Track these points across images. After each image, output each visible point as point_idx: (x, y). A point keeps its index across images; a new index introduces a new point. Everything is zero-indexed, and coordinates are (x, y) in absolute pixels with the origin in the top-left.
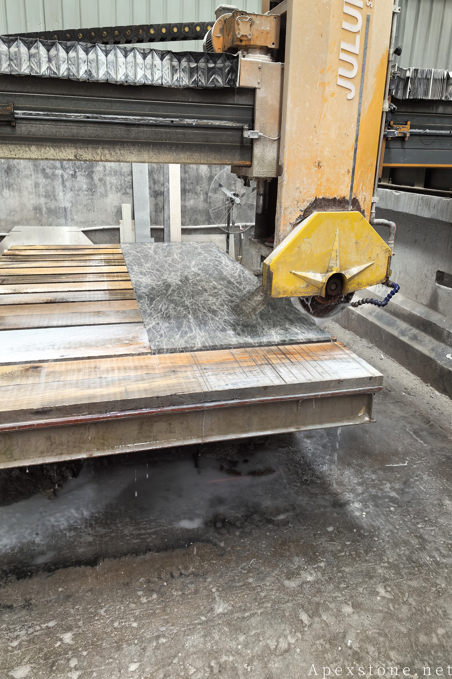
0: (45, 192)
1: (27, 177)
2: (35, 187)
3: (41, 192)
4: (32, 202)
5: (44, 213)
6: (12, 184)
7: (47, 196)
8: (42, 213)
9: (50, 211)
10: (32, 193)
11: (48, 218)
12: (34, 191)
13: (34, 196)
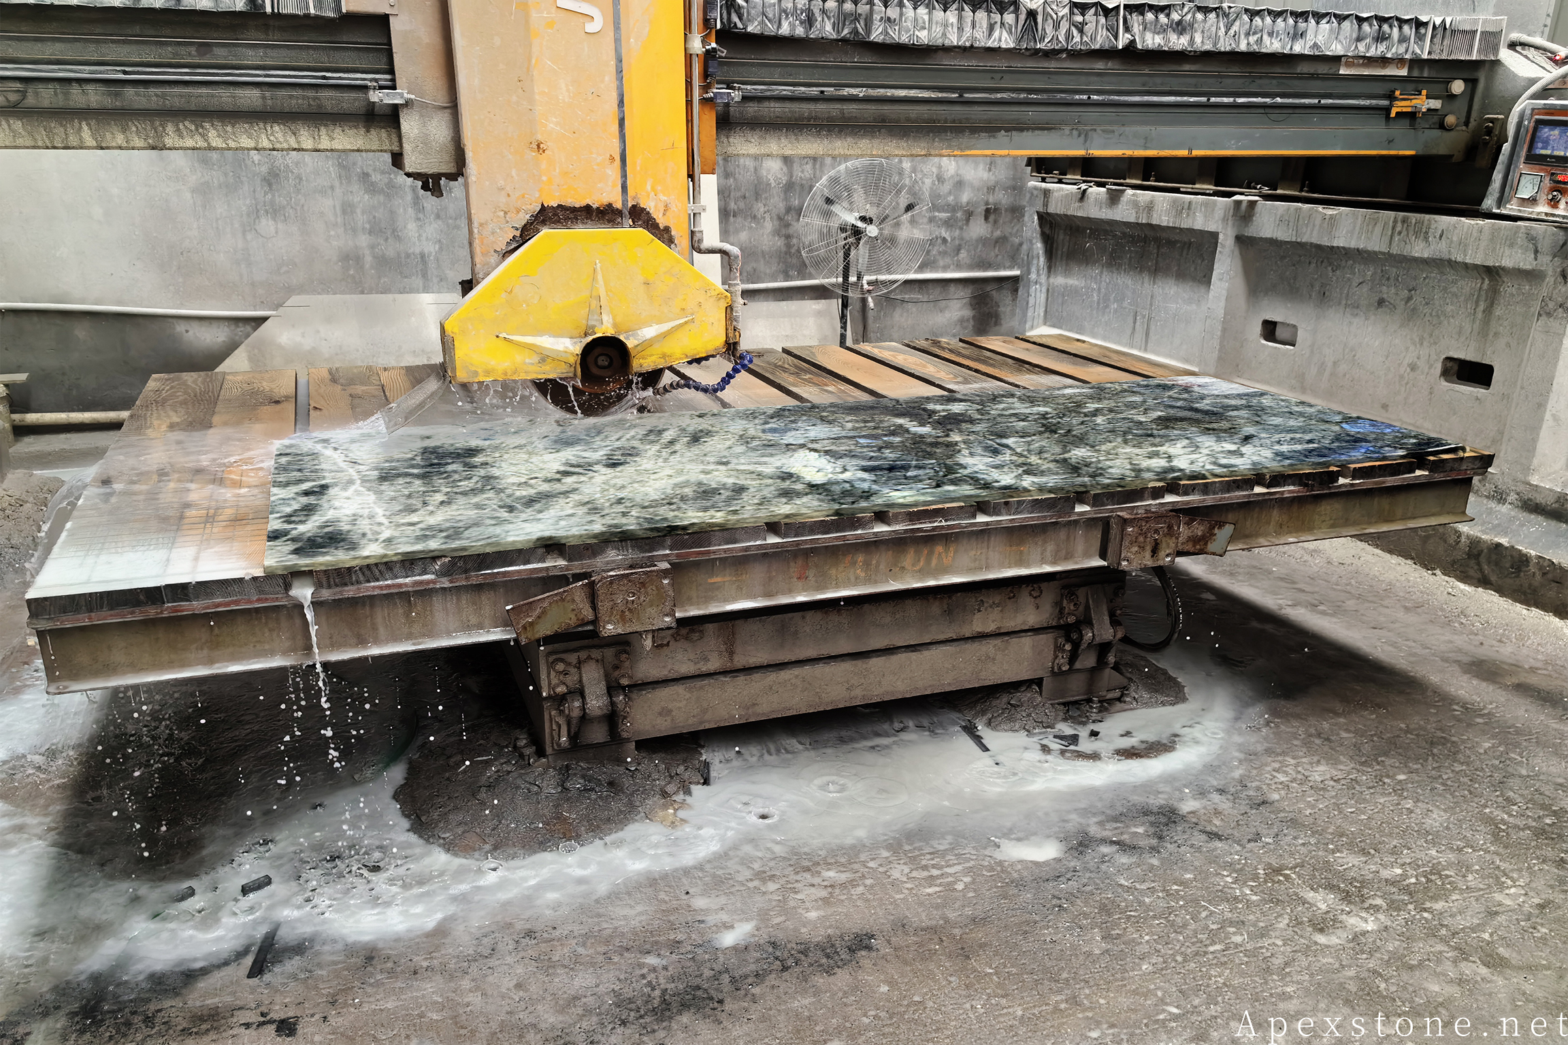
0: (369, 222)
1: (322, 192)
2: (344, 212)
3: (360, 223)
4: (335, 243)
5: (367, 266)
6: (284, 208)
7: (375, 229)
8: (362, 267)
9: (383, 262)
10: (336, 225)
11: (379, 278)
12: (339, 220)
13: (341, 230)
